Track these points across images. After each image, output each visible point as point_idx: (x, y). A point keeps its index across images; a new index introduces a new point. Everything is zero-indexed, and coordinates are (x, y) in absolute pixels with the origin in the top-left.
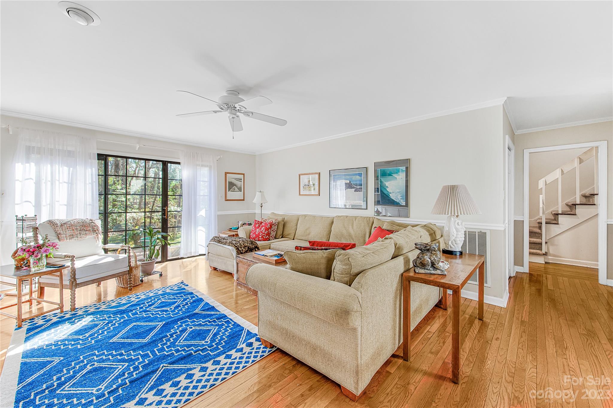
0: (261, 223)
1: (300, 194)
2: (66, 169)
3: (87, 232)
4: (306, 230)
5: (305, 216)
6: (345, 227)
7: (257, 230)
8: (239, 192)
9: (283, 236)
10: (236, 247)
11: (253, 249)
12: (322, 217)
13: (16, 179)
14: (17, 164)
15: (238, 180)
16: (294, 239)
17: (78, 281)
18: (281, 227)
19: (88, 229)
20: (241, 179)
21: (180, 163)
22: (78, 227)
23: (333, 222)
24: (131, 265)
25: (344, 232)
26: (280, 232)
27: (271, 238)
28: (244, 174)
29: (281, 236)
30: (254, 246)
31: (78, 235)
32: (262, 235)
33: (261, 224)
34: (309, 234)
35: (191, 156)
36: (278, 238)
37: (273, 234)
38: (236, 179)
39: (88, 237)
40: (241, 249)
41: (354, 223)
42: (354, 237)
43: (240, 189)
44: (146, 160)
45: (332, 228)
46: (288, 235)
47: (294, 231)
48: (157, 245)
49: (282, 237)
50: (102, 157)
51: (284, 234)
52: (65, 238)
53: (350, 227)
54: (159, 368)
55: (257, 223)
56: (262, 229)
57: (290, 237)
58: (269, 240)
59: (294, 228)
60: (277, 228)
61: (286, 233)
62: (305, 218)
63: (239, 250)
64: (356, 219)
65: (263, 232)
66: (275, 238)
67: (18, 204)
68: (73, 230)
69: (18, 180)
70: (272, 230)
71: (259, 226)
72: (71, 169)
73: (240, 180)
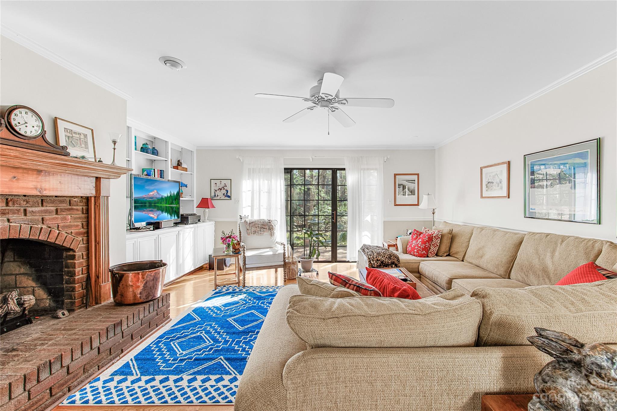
0: (421, 233)
1: (482, 197)
2: (266, 182)
3: (265, 230)
4: (479, 249)
5: (482, 229)
6: (537, 253)
7: (414, 242)
8: (412, 196)
9: (451, 255)
10: (369, 259)
11: (388, 265)
12: (507, 233)
13: (243, 191)
14: (243, 181)
15: (411, 181)
16: (463, 261)
17: (247, 266)
18: (446, 242)
19: (266, 227)
20: (415, 181)
21: (345, 168)
22: (260, 226)
23: (521, 243)
24: (285, 260)
25: (536, 262)
26: (444, 248)
27: (430, 255)
28: (418, 175)
29: (445, 254)
30: (390, 262)
31: (259, 231)
32: (417, 248)
33: (420, 235)
34: (482, 257)
35: (356, 161)
36: (441, 256)
37: (433, 249)
38: (408, 181)
39: (265, 233)
40: (373, 263)
41: (558, 249)
42: (552, 275)
43: (412, 192)
44: (319, 169)
45: (518, 253)
46: (456, 253)
47: (464, 250)
48: (315, 246)
49: (449, 255)
50: (288, 171)
51: (451, 251)
52: (250, 233)
53: (549, 254)
54: (216, 358)
55: (416, 233)
56: (419, 242)
57: (458, 257)
58: (428, 257)
59: (465, 245)
60: (440, 242)
61: (453, 250)
62: (480, 232)
63: (371, 263)
64: (562, 241)
65: (419, 245)
66: (437, 255)
67: (244, 208)
68: (256, 227)
69: (244, 192)
70: (433, 245)
71: (417, 237)
72: (269, 181)
73: (413, 182)
